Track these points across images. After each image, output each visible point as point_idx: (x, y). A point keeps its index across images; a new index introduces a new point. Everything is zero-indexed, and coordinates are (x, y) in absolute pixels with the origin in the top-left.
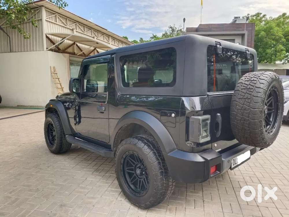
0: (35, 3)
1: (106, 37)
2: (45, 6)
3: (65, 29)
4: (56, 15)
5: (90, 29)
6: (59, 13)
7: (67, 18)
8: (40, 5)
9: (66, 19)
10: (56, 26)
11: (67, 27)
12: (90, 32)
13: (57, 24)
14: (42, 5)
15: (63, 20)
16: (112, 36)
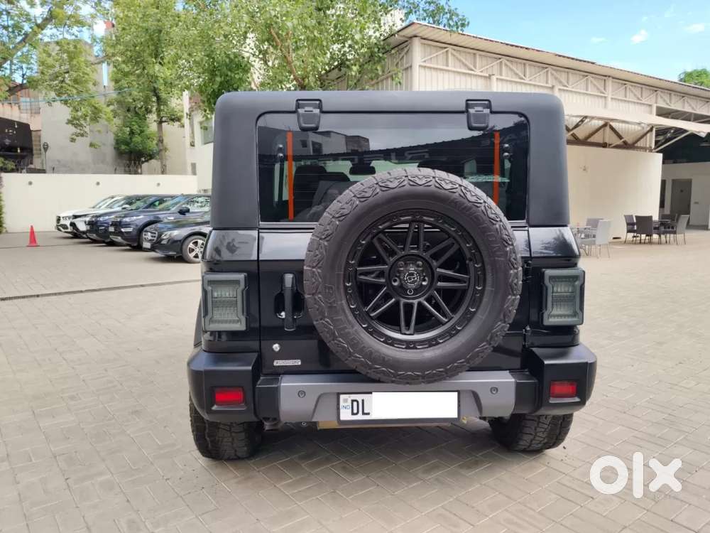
0: (400, 33)
1: (595, 83)
2: (420, 35)
3: (469, 79)
4: (446, 50)
5: (543, 68)
6: (455, 45)
7: (475, 51)
8: (409, 35)
9: (474, 54)
10: (446, 75)
11: (475, 73)
12: (542, 77)
13: (449, 71)
14: (414, 33)
15: (466, 59)
16: (614, 76)
